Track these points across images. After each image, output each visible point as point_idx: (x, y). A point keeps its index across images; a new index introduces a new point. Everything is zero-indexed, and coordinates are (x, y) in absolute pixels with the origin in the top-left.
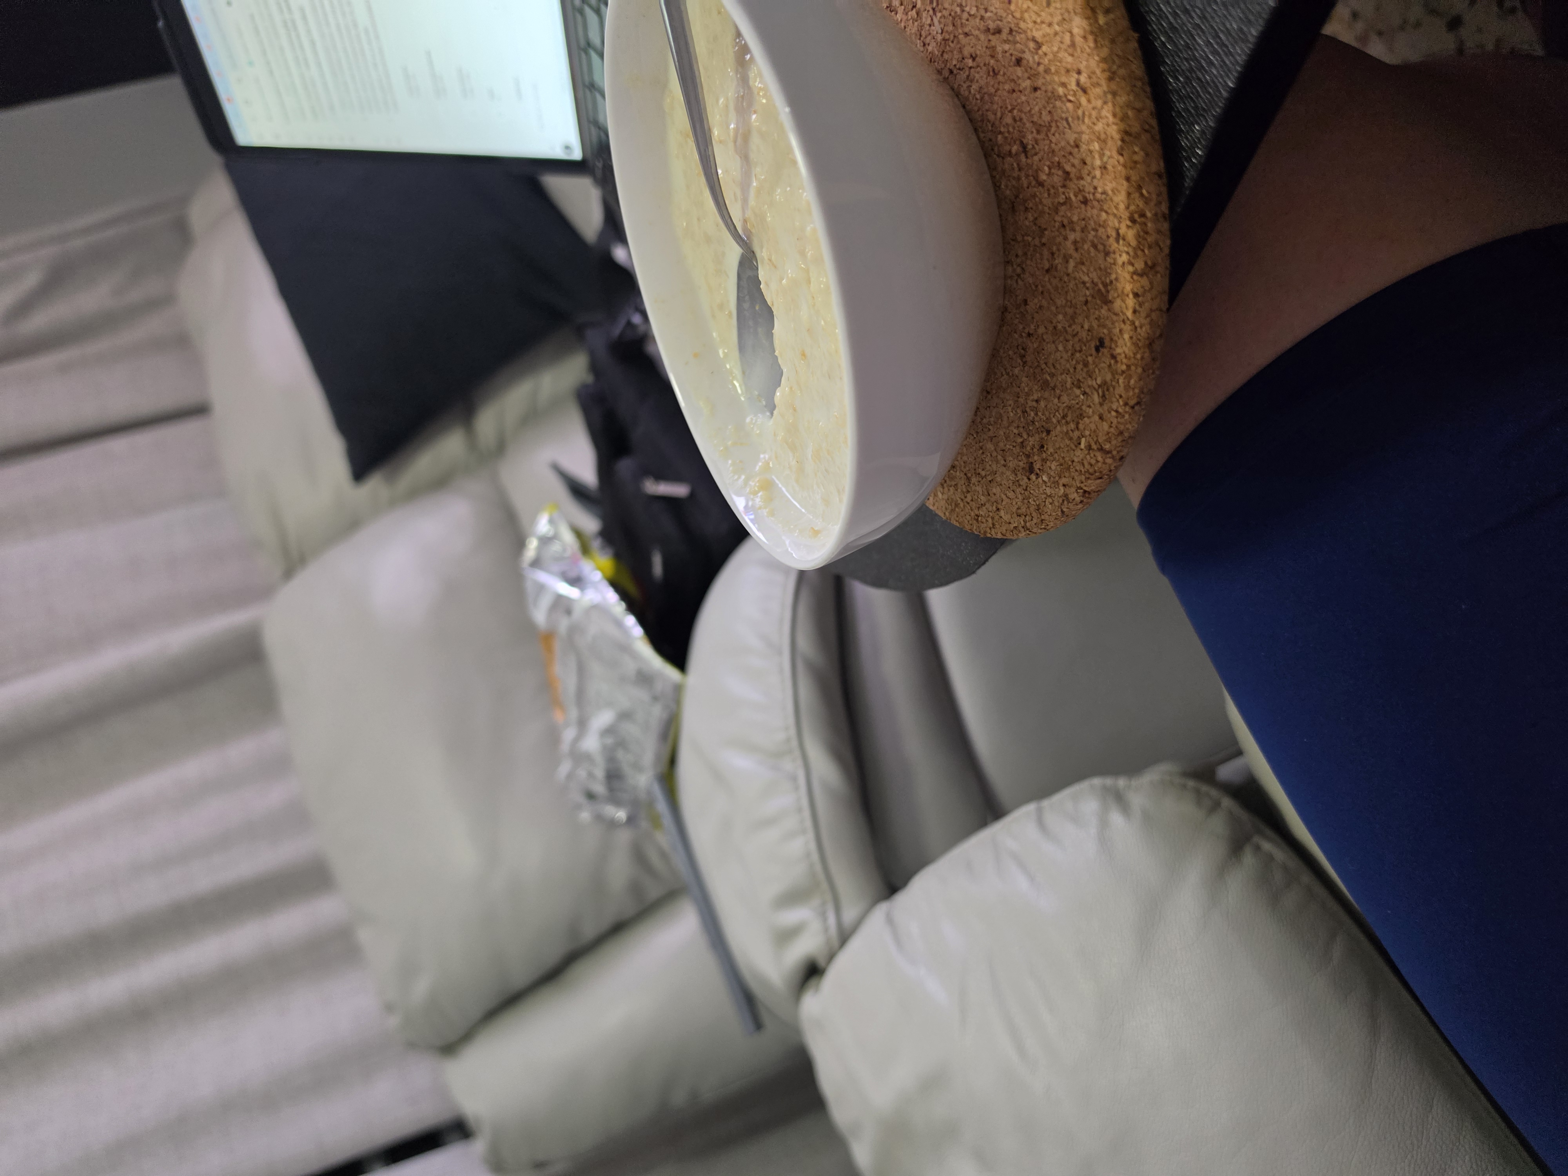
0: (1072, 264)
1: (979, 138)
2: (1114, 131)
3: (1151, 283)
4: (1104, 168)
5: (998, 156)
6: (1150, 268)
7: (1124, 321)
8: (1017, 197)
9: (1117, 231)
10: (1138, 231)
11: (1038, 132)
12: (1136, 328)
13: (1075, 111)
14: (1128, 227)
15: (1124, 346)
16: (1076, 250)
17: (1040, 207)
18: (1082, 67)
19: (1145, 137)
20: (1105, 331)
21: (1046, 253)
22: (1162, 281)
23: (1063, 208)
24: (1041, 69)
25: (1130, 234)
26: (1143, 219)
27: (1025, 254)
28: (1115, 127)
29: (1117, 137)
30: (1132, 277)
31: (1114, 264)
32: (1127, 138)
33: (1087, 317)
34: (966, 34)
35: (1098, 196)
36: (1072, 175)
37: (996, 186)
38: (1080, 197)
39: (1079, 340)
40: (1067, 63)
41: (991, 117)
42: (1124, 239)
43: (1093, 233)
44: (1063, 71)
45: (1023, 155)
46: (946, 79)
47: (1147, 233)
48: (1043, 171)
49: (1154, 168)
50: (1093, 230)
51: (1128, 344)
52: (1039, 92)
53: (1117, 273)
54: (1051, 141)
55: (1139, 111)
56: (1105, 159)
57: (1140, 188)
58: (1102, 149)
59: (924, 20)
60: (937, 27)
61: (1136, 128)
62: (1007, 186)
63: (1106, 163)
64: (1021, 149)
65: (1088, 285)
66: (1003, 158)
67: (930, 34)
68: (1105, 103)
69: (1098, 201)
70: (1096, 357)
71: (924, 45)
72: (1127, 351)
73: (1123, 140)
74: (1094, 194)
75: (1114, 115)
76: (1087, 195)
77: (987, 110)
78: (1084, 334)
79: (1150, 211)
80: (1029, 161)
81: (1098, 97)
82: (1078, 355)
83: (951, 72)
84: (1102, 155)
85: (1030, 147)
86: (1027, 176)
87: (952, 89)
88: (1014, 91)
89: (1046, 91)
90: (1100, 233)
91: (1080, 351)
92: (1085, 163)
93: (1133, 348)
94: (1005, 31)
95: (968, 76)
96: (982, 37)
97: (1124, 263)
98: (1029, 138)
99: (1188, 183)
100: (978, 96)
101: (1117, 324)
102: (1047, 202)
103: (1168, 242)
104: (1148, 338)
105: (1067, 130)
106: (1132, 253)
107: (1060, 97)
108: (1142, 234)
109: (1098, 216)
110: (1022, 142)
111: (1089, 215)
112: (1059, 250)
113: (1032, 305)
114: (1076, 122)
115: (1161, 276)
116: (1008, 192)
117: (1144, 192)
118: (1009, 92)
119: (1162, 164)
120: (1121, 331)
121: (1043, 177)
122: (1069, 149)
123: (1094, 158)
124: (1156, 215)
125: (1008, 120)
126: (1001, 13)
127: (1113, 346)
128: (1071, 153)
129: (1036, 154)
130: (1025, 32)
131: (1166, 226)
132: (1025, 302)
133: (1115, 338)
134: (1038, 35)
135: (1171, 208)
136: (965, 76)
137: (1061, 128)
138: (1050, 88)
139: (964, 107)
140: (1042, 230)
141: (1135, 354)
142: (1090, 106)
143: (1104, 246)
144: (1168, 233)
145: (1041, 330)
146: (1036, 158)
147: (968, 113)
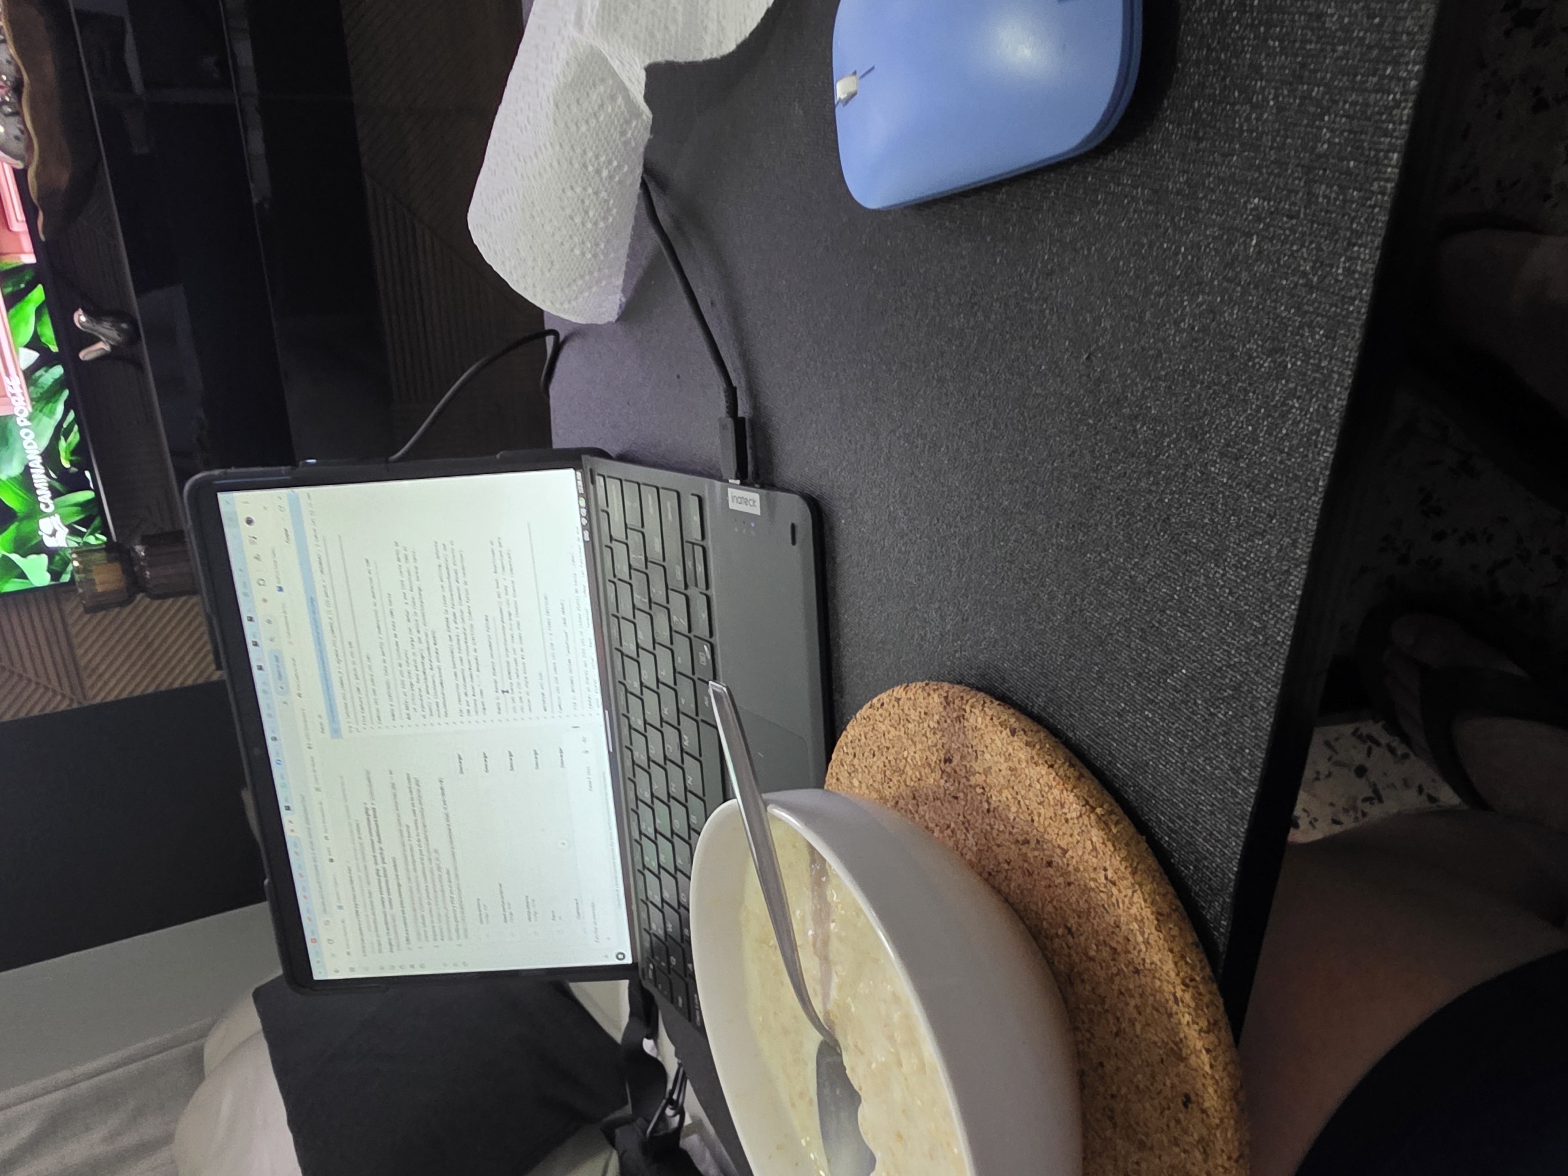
0: (1138, 1027)
1: (1025, 923)
2: (1147, 913)
3: (1218, 1038)
4: (1147, 943)
5: (1047, 938)
6: (1213, 1026)
7: (1204, 1076)
8: (1072, 970)
9: (1174, 995)
10: (1193, 994)
11: (1079, 917)
12: (1217, 1081)
13: (1108, 898)
14: (1183, 991)
15: (1211, 1099)
16: (1140, 1013)
17: (1096, 978)
18: (1107, 864)
19: (1174, 916)
20: (1189, 1087)
21: (1112, 1020)
22: (1227, 1036)
23: (1118, 977)
24: (1071, 868)
25: (1187, 997)
26: (1193, 984)
27: (1091, 1021)
28: (1149, 910)
29: (1152, 917)
30: (1200, 1034)
31: (1180, 1023)
32: (1160, 918)
33: (1167, 1074)
34: (999, 846)
35: (1148, 966)
36: (1119, 950)
37: (1050, 963)
38: (1131, 968)
39: (1165, 1098)
40: (1093, 863)
41: (1034, 907)
42: (1183, 1002)
43: (1151, 998)
44: (1091, 870)
45: (1069, 937)
46: (986, 880)
47: (1200, 994)
48: (1091, 949)
49: (1190, 940)
50: (1151, 995)
51: (1215, 1098)
52: (1072, 887)
53: (1184, 1032)
54: (1093, 924)
55: (1164, 895)
56: (1146, 936)
57: (1183, 957)
58: (1140, 927)
59: (958, 836)
60: (971, 841)
61: (1166, 910)
62: (1059, 962)
63: (1148, 938)
64: (1066, 932)
65: (1159, 1044)
66: (1051, 940)
67: (966, 846)
68: (1134, 892)
69: (1150, 970)
70: (1187, 1113)
71: (962, 854)
72: (1216, 1106)
73: (1157, 919)
74: (1144, 965)
75: (1145, 901)
76: (1138, 966)
77: (1029, 902)
78: (1168, 1092)
79: (1199, 975)
80: (1076, 940)
81: (1127, 888)
82: (1167, 1112)
83: (990, 874)
84: (1143, 933)
85: (1074, 929)
86: (1077, 953)
87: (993, 887)
88: (1050, 886)
89: (1079, 885)
90: (1158, 997)
91: (1169, 1108)
92: (1129, 940)
93: (1220, 1100)
94: (1033, 844)
95: (1006, 877)
96: (1013, 847)
97: (1188, 1022)
98: (1072, 922)
99: (1221, 949)
100: (1018, 892)
101: (1198, 1079)
102: (1102, 974)
103: (1221, 1000)
104: (1232, 1090)
105: (1105, 914)
106: (1193, 1014)
107: (1093, 890)
108: (1197, 995)
109: (1153, 983)
110: (1066, 927)
111: (1143, 982)
112: (1123, 1015)
113: (1109, 1067)
114: (1112, 908)
115: (1226, 1031)
116: (1062, 967)
117: (1188, 959)
118: (1045, 887)
119: (1195, 935)
120: (1203, 1085)
121: (1092, 953)
122: (1110, 929)
123: (1135, 935)
124: (1203, 978)
125: (1050, 908)
126: (1026, 828)
127: (1201, 1100)
128: (1113, 933)
129: (1081, 935)
130: (1051, 842)
131: (1215, 987)
132: (1101, 1065)
133: (1200, 1093)
134: (1063, 844)
135: (1214, 970)
136: (1003, 876)
137: (1100, 913)
138: (1082, 883)
139: (1006, 900)
140: (1103, 1000)
141: (1224, 1107)
142: (1122, 895)
143: (1166, 1009)
144: (1218, 993)
145: (1124, 1090)
146: (1082, 939)
147: (1012, 905)
